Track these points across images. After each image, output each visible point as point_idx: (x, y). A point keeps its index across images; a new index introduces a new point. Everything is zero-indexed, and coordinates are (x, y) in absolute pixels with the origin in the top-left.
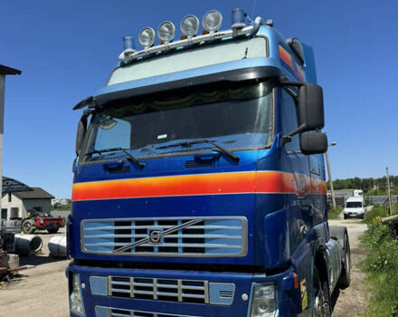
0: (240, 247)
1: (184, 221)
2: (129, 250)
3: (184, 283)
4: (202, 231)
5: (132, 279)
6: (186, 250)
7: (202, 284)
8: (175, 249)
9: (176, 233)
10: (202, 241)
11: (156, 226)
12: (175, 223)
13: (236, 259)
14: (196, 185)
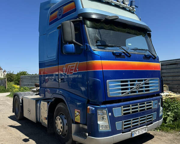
1: (145, 80)
8: (142, 91)
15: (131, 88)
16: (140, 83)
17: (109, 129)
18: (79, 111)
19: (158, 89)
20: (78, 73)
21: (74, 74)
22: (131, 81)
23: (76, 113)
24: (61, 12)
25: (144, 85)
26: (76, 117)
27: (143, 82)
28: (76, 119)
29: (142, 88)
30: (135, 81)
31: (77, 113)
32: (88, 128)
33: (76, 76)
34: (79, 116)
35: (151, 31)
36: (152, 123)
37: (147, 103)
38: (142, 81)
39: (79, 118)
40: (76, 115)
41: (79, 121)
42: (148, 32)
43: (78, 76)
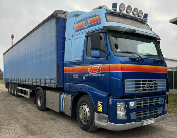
15: (143, 87)
16: (150, 83)
17: (125, 118)
18: (102, 103)
19: (164, 88)
20: (101, 73)
21: (97, 74)
22: (143, 81)
23: (98, 104)
24: (87, 23)
25: (153, 85)
26: (99, 108)
27: (153, 82)
28: (98, 109)
29: (151, 87)
30: (146, 81)
31: (100, 105)
32: (108, 116)
33: (99, 75)
34: (101, 107)
35: (160, 40)
36: (158, 116)
37: (155, 100)
38: (151, 81)
39: (101, 108)
40: (98, 106)
41: (101, 111)
42: (157, 40)
43: (101, 75)
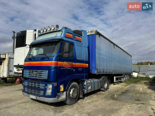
0: (46, 77)
2: (30, 77)
3: (38, 84)
4: (41, 73)
5: (30, 82)
6: (39, 77)
7: (40, 84)
9: (37, 73)
10: (41, 75)
11: (35, 72)
12: (37, 71)
13: (45, 79)
14: (41, 64)
